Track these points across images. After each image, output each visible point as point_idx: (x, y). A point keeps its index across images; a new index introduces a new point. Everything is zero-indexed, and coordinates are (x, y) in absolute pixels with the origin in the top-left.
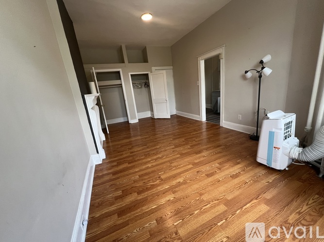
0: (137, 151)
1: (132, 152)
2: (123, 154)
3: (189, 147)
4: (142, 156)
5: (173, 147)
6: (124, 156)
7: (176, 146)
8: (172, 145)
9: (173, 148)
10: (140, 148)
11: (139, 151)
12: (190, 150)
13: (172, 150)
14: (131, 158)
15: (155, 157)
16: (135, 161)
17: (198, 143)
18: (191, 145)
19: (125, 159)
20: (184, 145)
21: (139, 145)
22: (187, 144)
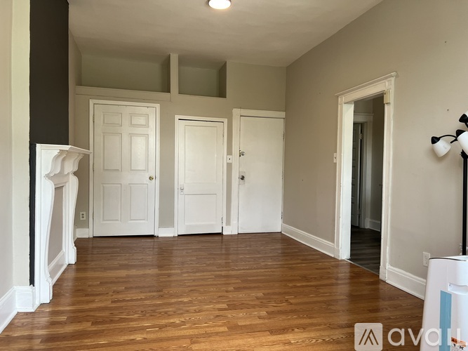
0: (132, 300)
1: (119, 301)
2: (93, 301)
3: (263, 313)
4: (136, 313)
5: (225, 306)
6: (94, 306)
7: (232, 306)
8: (223, 303)
9: (220, 310)
10: (142, 296)
11: (137, 300)
12: (261, 321)
13: (217, 313)
14: (106, 314)
15: (164, 322)
16: (112, 321)
17: (293, 307)
18: (271, 309)
19: (92, 314)
20: (254, 306)
21: (144, 287)
22: (262, 306)
